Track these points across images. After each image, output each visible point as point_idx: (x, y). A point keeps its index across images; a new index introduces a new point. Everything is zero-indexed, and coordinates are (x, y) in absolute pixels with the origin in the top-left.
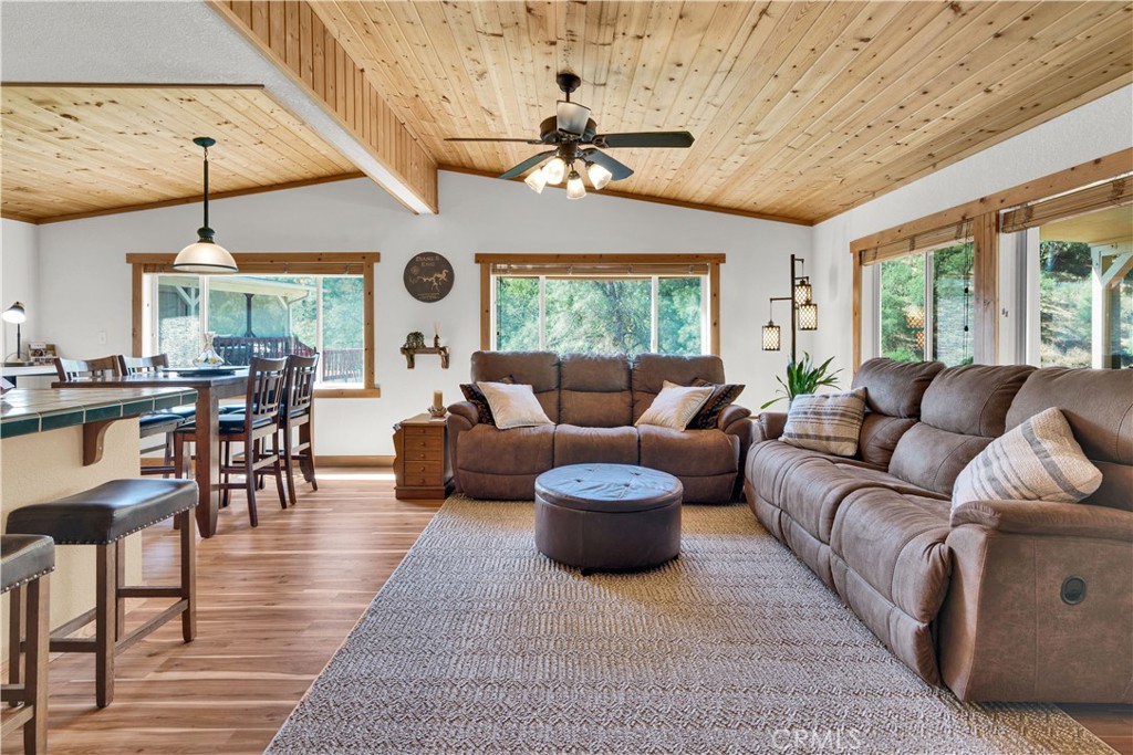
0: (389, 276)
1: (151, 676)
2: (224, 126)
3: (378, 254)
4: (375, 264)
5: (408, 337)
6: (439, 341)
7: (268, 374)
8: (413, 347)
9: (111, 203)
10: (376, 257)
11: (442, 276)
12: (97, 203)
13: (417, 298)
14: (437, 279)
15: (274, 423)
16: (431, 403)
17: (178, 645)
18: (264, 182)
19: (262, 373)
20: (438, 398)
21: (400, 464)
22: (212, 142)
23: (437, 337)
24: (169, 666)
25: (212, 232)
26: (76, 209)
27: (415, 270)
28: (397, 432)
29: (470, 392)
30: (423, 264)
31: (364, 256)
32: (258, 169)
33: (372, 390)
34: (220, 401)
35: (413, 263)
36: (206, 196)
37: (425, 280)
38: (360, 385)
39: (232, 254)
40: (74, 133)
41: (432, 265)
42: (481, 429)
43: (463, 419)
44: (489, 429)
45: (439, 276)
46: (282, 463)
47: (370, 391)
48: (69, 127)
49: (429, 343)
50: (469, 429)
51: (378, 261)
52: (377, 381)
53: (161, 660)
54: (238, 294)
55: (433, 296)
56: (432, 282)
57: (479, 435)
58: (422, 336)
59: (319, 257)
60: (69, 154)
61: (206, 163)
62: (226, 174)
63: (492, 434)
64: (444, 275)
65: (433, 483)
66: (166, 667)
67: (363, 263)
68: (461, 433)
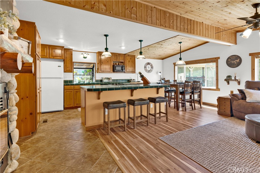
0: (222, 62)
1: (161, 123)
2: (182, 39)
3: (219, 57)
4: (219, 60)
5: (227, 77)
6: (236, 78)
7: (188, 84)
8: (228, 79)
9: (171, 55)
10: (219, 58)
11: (238, 61)
12: (169, 55)
13: (230, 67)
14: (236, 62)
15: (191, 93)
16: (230, 93)
17: (166, 121)
18: (194, 46)
19: (187, 84)
20: (232, 92)
21: (219, 106)
22: (181, 42)
23: (235, 77)
24: (164, 123)
25: (181, 58)
26: (167, 57)
27: (229, 60)
28: (218, 98)
29: (241, 91)
30: (232, 58)
31: (215, 58)
32: (192, 44)
33: (218, 89)
34: (180, 88)
35: (229, 58)
36: (180, 53)
37: (232, 62)
38: (215, 88)
39: (185, 62)
40: (163, 47)
41: (235, 58)
42: (241, 101)
43: (236, 98)
44: (244, 101)
45: (237, 61)
46: (193, 101)
47: (217, 89)
48: (162, 46)
49: (233, 78)
50: (237, 100)
51: (219, 59)
52: (219, 87)
53: (163, 122)
54: (201, 67)
55: (235, 66)
56: (234, 63)
57: (240, 102)
58: (231, 77)
59: (205, 60)
60: (163, 49)
61: (180, 46)
62: (186, 47)
63: (244, 103)
64: (239, 60)
65: (227, 112)
66: (163, 123)
67: (215, 60)
68: (235, 101)
